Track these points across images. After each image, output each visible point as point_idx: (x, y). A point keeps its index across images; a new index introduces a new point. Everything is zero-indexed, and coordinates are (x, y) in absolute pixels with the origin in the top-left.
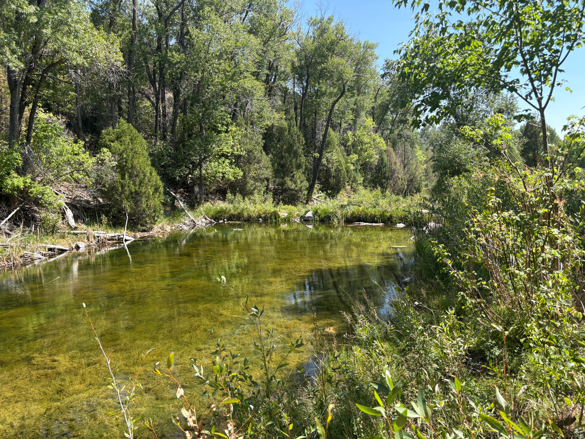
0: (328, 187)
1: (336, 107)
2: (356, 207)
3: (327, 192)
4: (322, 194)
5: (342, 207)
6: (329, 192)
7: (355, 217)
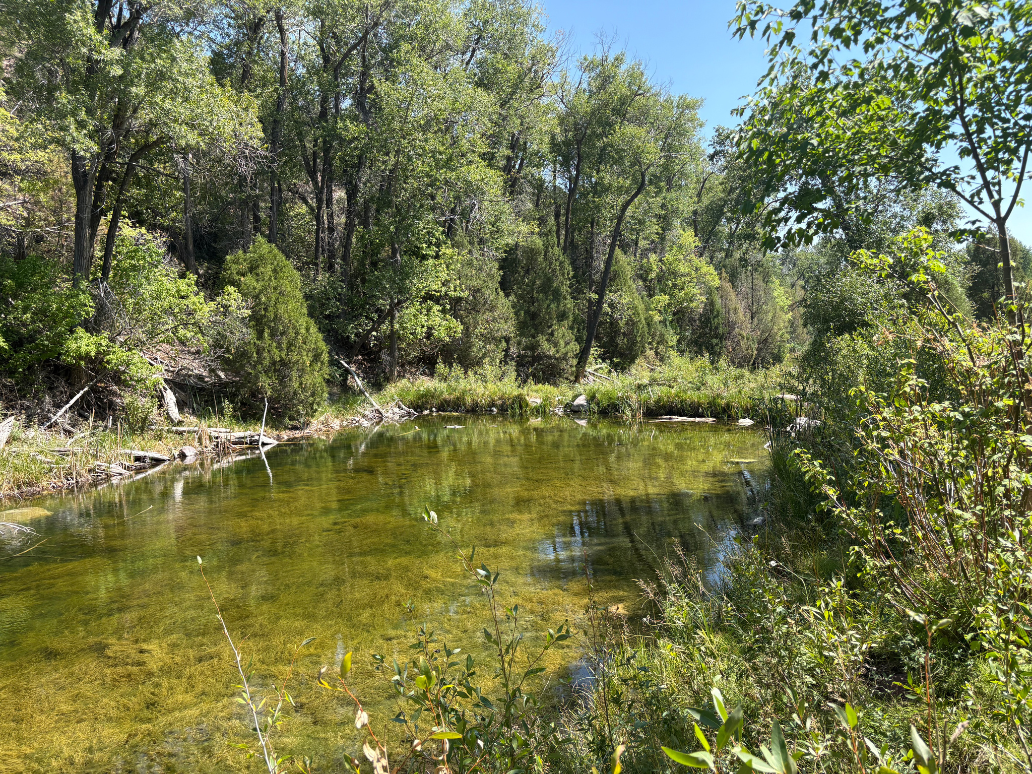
0: (613, 352)
1: (629, 212)
2: (664, 388)
3: (612, 362)
4: (604, 365)
5: (640, 387)
6: (615, 360)
7: (664, 407)
